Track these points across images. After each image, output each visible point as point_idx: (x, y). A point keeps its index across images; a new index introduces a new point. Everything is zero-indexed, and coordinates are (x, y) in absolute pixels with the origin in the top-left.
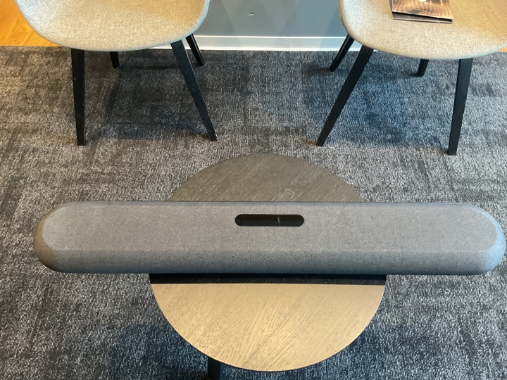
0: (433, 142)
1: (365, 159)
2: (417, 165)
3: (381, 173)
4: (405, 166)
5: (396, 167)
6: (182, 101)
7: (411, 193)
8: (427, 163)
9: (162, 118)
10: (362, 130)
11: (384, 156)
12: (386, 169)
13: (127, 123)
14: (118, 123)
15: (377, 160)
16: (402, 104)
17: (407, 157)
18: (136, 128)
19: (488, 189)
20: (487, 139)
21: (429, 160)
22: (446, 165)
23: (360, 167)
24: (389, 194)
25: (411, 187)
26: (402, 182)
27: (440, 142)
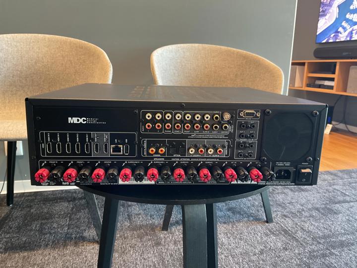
0: (284, 218)
1: (241, 234)
2: (283, 233)
3: (260, 241)
4: (274, 234)
5: (268, 235)
6: (70, 217)
7: (291, 250)
8: (290, 230)
9: (52, 229)
10: (229, 217)
11: (254, 230)
12: (262, 238)
13: (14, 237)
14: (5, 238)
15: (251, 233)
16: (249, 201)
17: (272, 229)
18: (24, 239)
19: (344, 239)
20: (320, 212)
21: (289, 228)
22: (303, 229)
23: (241, 239)
24: (275, 254)
25: (288, 246)
26: (279, 244)
27: (289, 217)
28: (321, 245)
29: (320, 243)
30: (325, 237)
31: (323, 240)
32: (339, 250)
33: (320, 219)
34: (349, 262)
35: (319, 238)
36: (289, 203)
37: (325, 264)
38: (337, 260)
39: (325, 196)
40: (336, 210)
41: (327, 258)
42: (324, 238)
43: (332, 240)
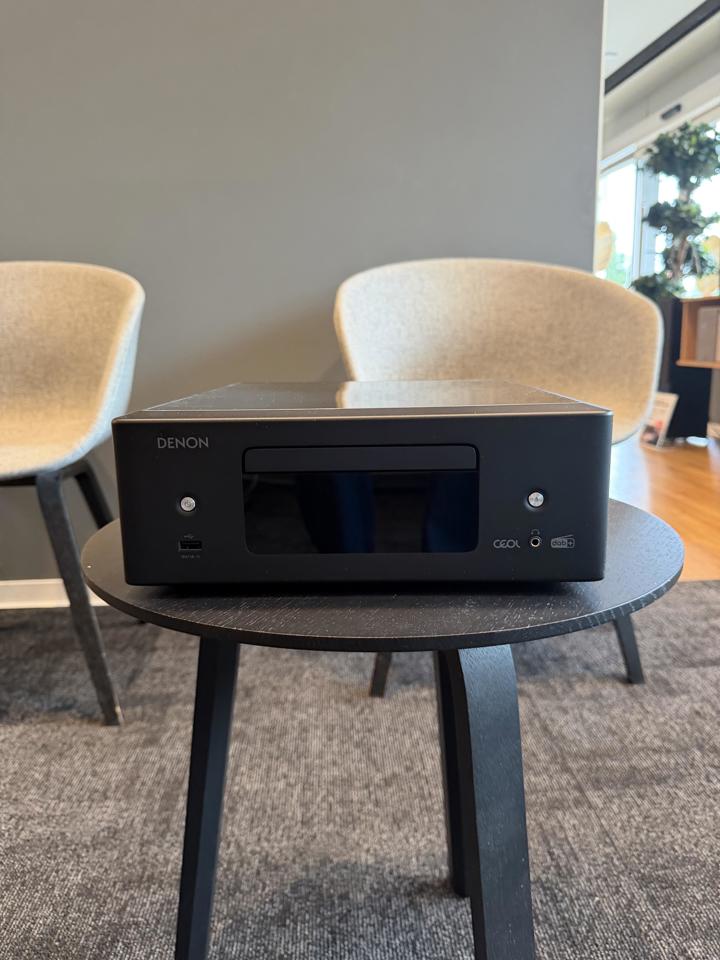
28: (566, 776)
29: (566, 769)
30: (593, 755)
31: (583, 762)
32: (611, 792)
33: (611, 707)
34: (617, 830)
35: (576, 756)
36: (555, 660)
37: (541, 827)
38: (585, 820)
39: (671, 645)
40: (678, 683)
41: (560, 814)
42: (587, 758)
43: (609, 763)
